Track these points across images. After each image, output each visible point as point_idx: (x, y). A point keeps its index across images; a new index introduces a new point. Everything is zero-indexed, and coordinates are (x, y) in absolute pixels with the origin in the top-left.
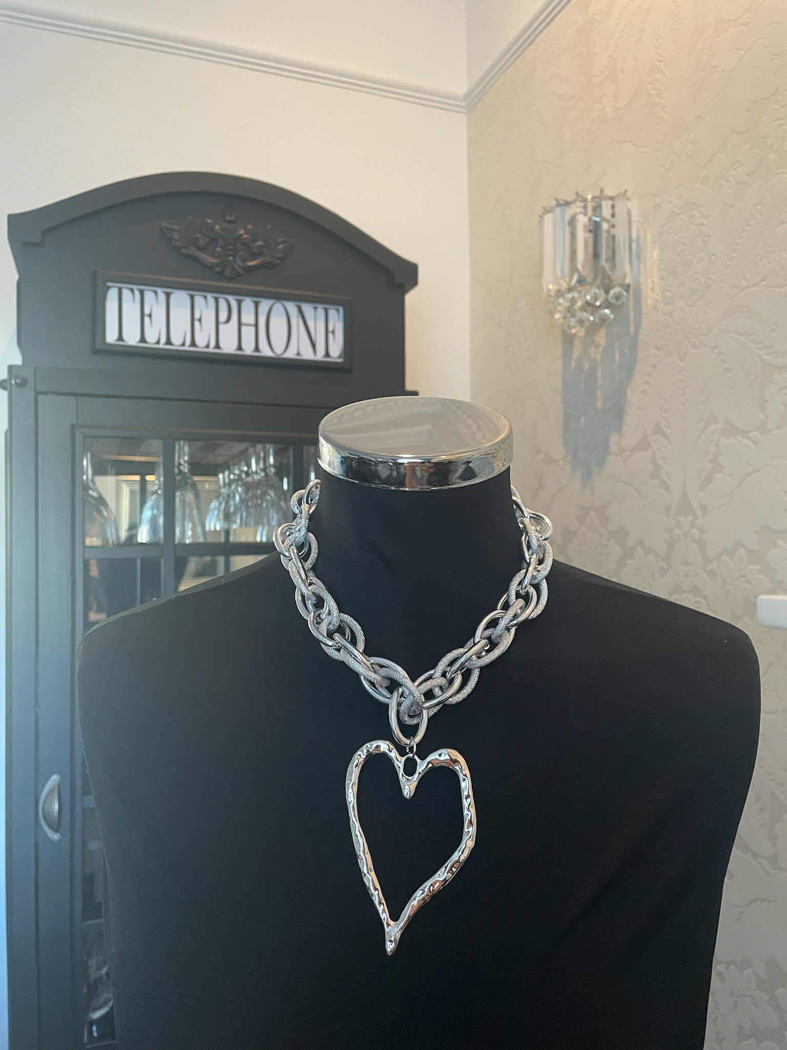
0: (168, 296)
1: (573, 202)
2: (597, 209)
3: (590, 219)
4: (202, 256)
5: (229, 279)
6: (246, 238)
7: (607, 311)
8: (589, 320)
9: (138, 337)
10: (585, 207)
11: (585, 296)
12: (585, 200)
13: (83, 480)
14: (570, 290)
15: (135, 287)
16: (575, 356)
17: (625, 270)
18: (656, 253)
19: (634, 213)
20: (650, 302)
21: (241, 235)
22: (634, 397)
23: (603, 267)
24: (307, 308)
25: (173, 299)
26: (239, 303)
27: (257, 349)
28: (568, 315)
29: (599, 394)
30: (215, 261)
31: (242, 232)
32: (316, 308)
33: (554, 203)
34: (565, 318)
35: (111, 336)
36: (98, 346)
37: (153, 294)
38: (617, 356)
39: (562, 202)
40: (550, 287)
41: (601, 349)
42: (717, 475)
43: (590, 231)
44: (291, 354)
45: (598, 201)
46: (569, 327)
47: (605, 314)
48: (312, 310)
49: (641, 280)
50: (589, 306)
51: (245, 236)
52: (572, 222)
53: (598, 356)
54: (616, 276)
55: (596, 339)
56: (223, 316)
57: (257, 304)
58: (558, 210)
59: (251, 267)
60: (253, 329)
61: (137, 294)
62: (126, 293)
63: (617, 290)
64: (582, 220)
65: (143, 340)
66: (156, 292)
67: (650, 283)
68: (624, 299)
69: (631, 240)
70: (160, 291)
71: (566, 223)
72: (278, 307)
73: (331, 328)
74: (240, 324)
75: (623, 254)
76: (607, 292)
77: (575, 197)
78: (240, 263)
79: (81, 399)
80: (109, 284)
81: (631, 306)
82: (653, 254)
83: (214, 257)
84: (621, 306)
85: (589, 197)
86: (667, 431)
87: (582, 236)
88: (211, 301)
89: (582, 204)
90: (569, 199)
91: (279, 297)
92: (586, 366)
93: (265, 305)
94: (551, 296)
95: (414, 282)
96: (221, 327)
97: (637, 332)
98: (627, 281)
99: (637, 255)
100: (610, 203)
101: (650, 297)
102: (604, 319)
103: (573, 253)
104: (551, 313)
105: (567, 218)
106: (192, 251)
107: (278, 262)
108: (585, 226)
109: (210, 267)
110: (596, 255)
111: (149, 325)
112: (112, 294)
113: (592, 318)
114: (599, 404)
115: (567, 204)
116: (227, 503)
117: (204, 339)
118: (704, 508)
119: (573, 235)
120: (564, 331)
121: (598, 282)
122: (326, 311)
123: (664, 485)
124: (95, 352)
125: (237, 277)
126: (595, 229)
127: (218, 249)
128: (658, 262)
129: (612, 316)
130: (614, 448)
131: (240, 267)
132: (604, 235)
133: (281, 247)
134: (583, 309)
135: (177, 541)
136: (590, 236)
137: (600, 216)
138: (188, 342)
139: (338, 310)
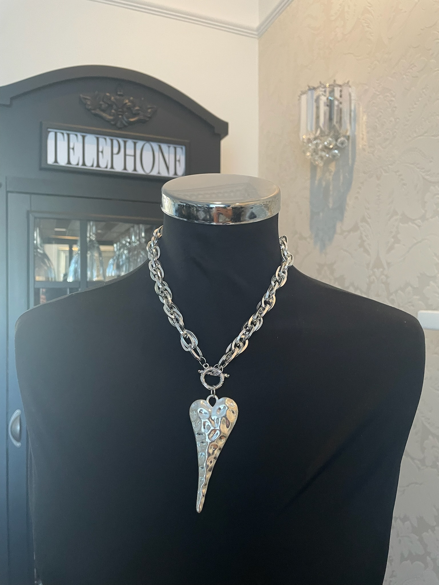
0: (84, 137)
1: (318, 87)
2: (332, 92)
3: (328, 99)
4: (104, 115)
5: (119, 129)
6: (130, 105)
7: (336, 151)
8: (325, 156)
9: (66, 161)
10: (325, 91)
11: (324, 143)
12: (325, 87)
13: (34, 243)
14: (315, 139)
15: (64, 132)
16: (318, 178)
17: (347, 128)
18: (365, 118)
19: (353, 95)
20: (361, 146)
21: (126, 103)
22: (350, 201)
23: (334, 126)
24: (164, 147)
25: (86, 139)
26: (125, 142)
27: (135, 170)
28: (314, 154)
29: (331, 200)
30: (111, 118)
31: (127, 101)
32: (169, 147)
33: (307, 88)
34: (312, 155)
35: (51, 160)
36: (43, 166)
37: (75, 136)
38: (341, 178)
39: (311, 88)
40: (304, 137)
41: (332, 174)
42: (396, 245)
43: (327, 106)
44: (154, 173)
45: (332, 87)
46: (315, 160)
47: (335, 153)
48: (167, 148)
49: (356, 133)
50: (326, 148)
51: (129, 104)
52: (317, 100)
53: (331, 178)
54: (342, 131)
55: (330, 168)
56: (116, 150)
57: (135, 144)
58: (310, 92)
59: (133, 122)
60: (133, 158)
61: (66, 136)
62: (59, 135)
63: (342, 139)
64: (323, 99)
65: (69, 162)
66: (76, 135)
67: (361, 135)
68: (346, 144)
69: (351, 111)
70: (79, 135)
71: (314, 100)
72: (147, 146)
73: (178, 158)
74: (125, 155)
75: (346, 118)
76: (336, 140)
77: (319, 84)
78: (126, 119)
79: (33, 196)
80: (49, 130)
81: (350, 149)
82: (363, 118)
83: (110, 115)
84: (344, 148)
85: (327, 85)
86: (369, 220)
87: (323, 109)
88: (109, 141)
89: (324, 89)
90: (316, 86)
91: (148, 140)
92: (324, 184)
93: (140, 144)
94: (304, 142)
95: (226, 133)
96: (115, 156)
97: (353, 164)
98: (348, 134)
99: (354, 119)
100: (339, 88)
101: (360, 144)
102: (334, 156)
103: (318, 117)
104: (304, 152)
105: (315, 97)
106: (98, 112)
107: (148, 119)
108: (325, 103)
109: (108, 121)
110: (331, 119)
111: (73, 155)
112: (51, 135)
113: (327, 156)
114: (331, 205)
115: (314, 89)
116: (118, 259)
117: (104, 163)
118: (389, 264)
119: (318, 108)
120: (311, 163)
121: (332, 134)
122: (175, 148)
123: (366, 251)
124: (41, 169)
125: (124, 127)
126: (330, 105)
127: (113, 111)
128: (366, 123)
129: (339, 155)
130: (338, 230)
131: (126, 122)
132: (336, 108)
133: (149, 110)
134: (322, 150)
135: (88, 280)
136: (327, 108)
137: (333, 96)
138: (95, 165)
139: (182, 148)
